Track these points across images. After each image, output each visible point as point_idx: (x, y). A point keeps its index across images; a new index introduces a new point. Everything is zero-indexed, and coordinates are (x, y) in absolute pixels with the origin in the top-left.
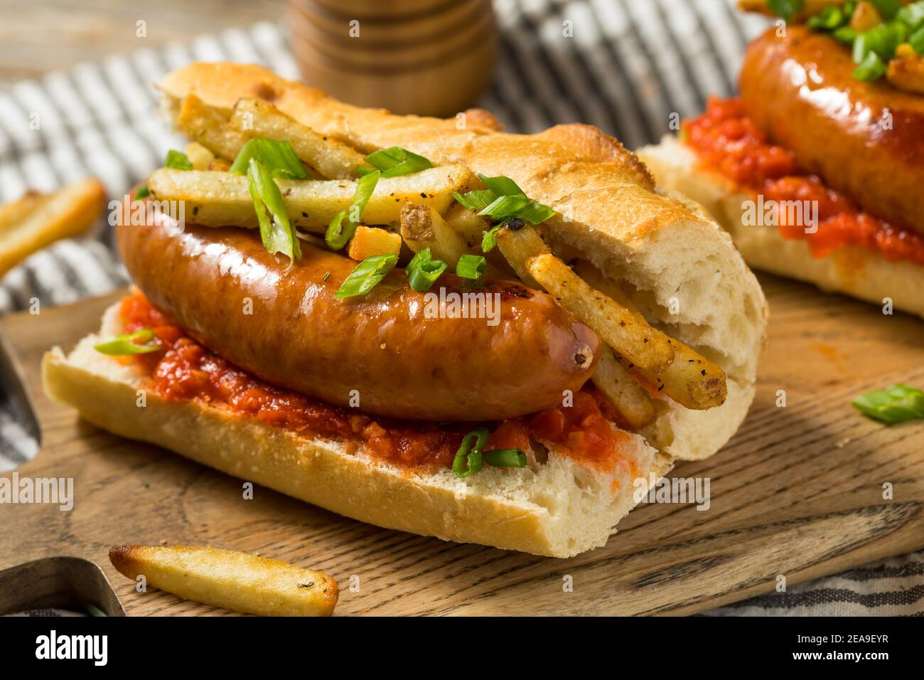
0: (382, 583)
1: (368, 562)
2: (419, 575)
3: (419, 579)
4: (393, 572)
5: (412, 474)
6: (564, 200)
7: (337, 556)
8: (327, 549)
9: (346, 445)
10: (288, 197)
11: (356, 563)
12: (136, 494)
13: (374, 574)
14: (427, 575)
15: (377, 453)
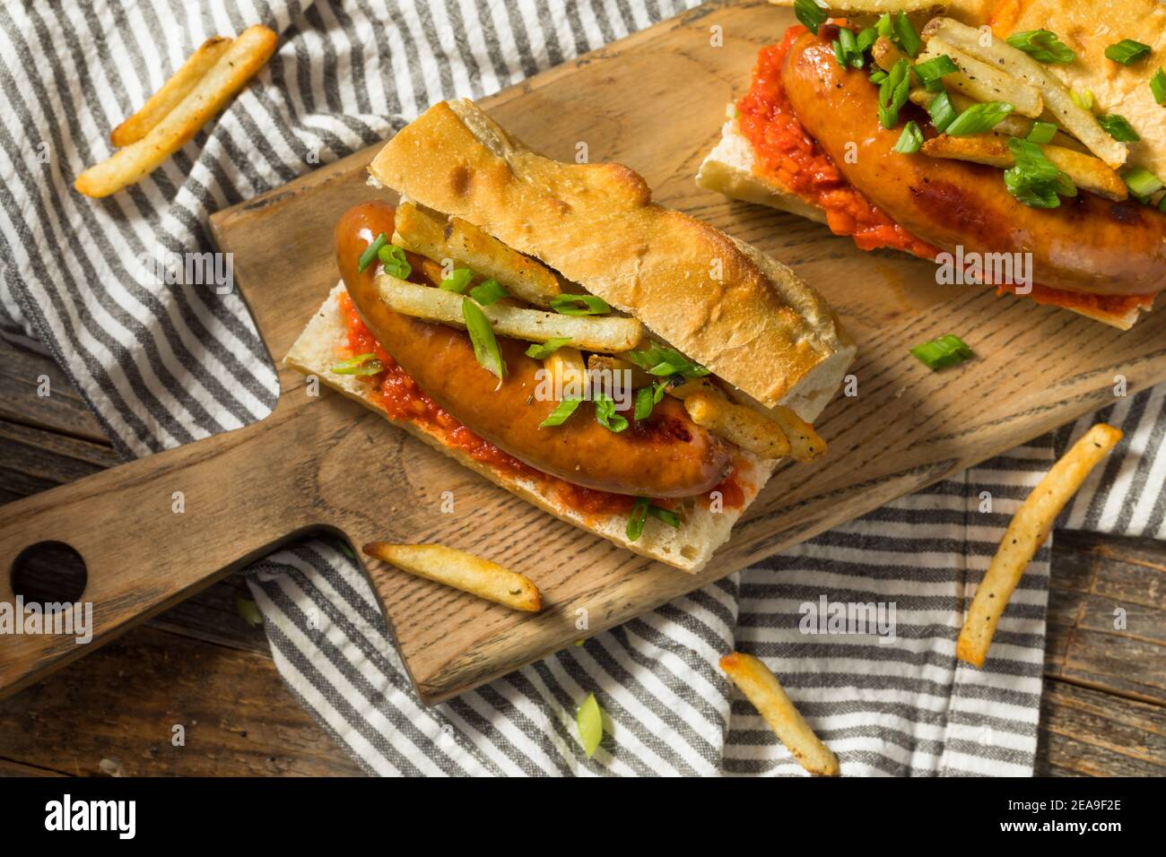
0: (563, 556)
1: (551, 533)
2: (591, 546)
3: (591, 551)
4: (571, 543)
5: (594, 522)
6: (716, 359)
7: (528, 524)
8: (519, 517)
9: (540, 485)
10: (496, 326)
11: (542, 533)
12: (364, 450)
13: (557, 546)
14: (597, 546)
15: (565, 501)
